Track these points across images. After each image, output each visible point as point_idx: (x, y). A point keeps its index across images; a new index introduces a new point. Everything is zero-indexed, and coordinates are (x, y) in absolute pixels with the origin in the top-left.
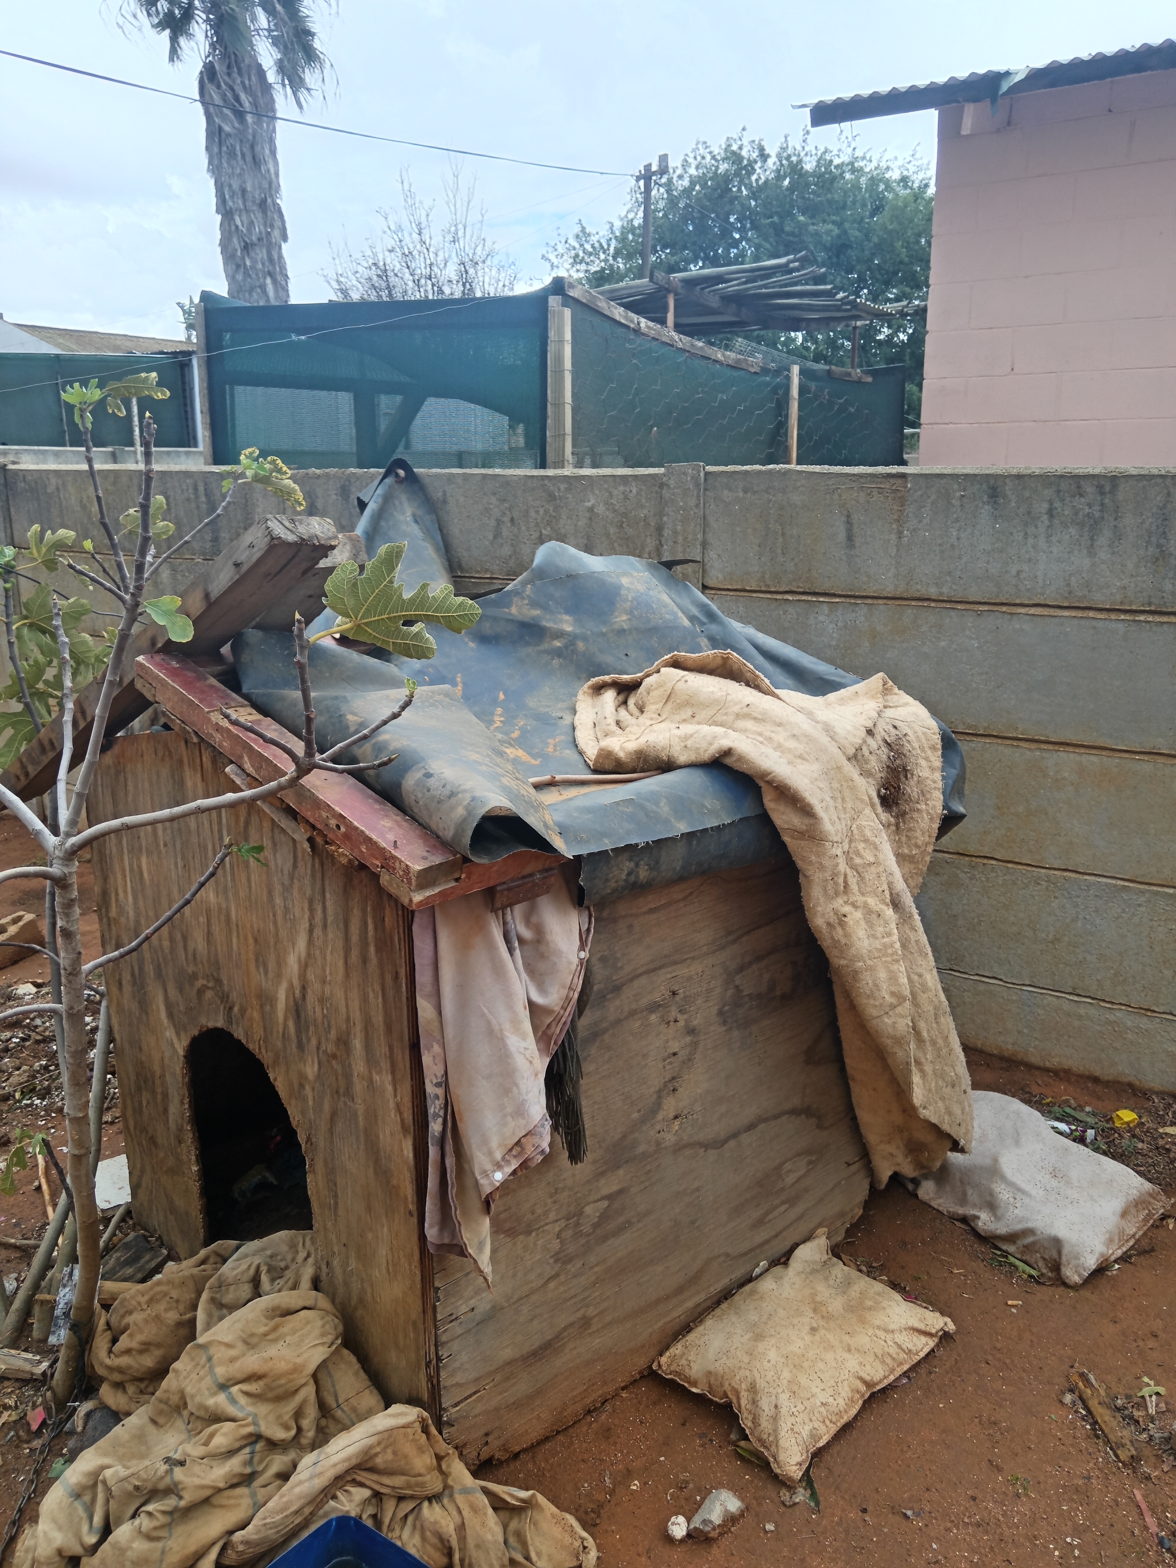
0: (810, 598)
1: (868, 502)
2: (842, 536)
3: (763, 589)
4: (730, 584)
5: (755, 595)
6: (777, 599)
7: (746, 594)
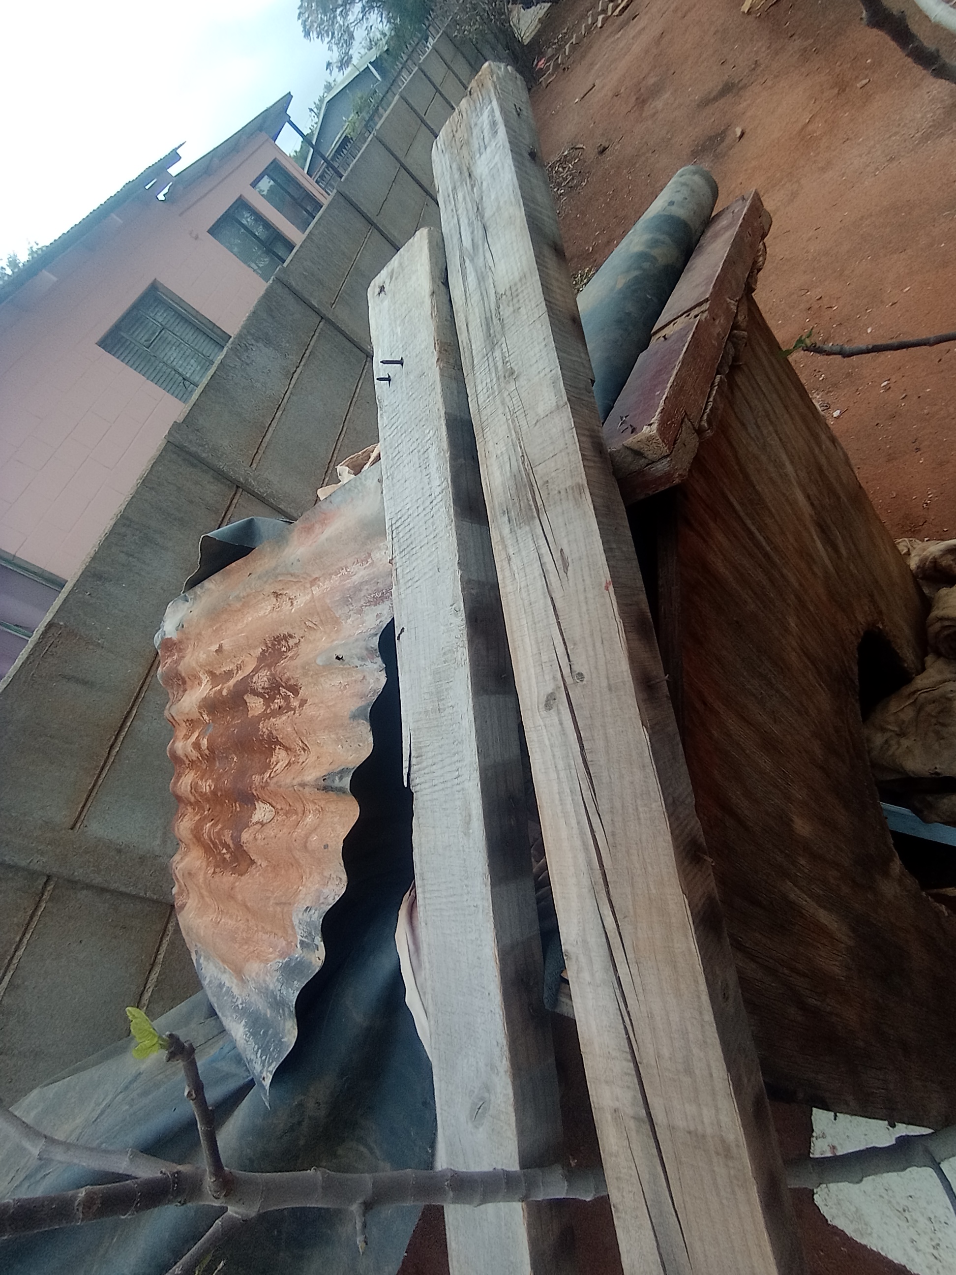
0: (123, 733)
1: (59, 657)
2: (79, 688)
3: (97, 772)
4: (79, 803)
5: (100, 782)
6: (113, 762)
7: (95, 791)
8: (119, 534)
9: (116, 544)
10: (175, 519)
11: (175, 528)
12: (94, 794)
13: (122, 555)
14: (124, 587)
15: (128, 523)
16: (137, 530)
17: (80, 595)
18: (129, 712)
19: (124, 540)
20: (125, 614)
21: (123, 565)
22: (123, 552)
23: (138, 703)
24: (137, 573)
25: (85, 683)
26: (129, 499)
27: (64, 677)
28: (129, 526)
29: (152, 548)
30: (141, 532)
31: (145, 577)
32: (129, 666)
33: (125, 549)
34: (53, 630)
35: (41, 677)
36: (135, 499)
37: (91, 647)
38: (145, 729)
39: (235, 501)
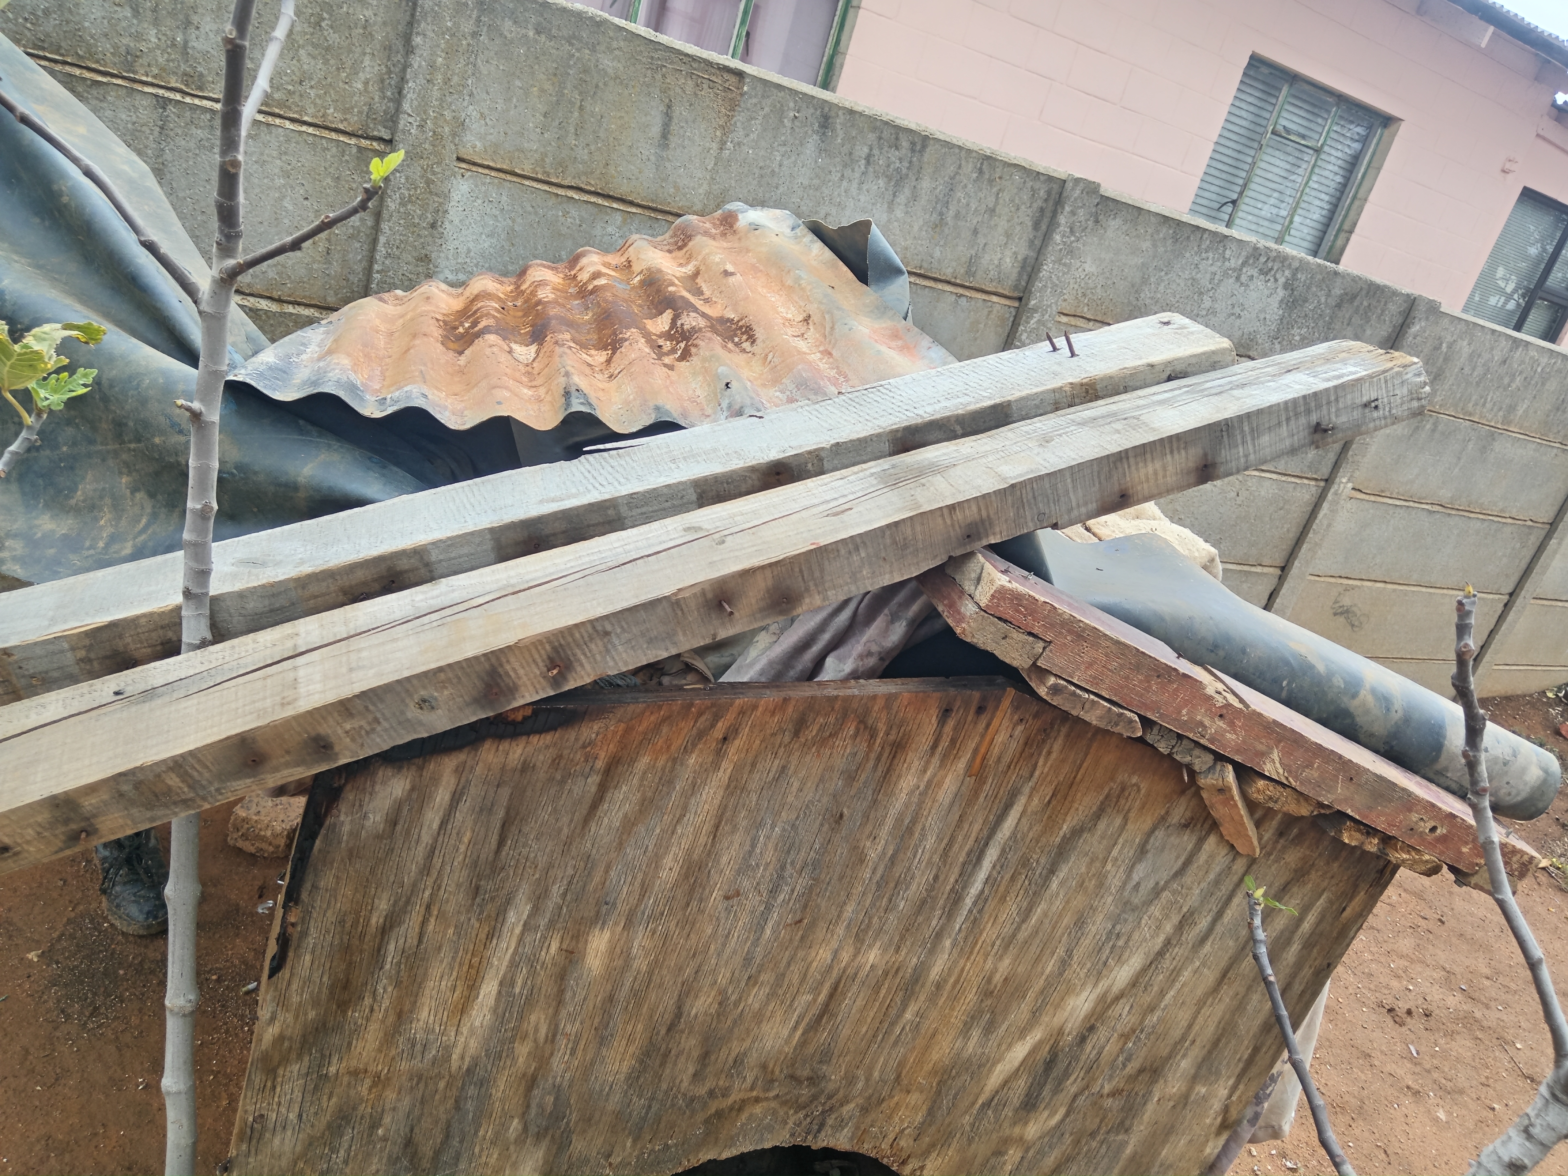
0: (600, 201)
1: (696, 94)
2: (656, 130)
3: (540, 176)
4: (493, 160)
5: (527, 183)
6: (557, 195)
7: (515, 179)
8: (897, 139)
9: (880, 138)
10: (941, 214)
11: (927, 216)
12: (509, 177)
13: (866, 150)
14: (816, 162)
15: (918, 148)
16: (910, 162)
17: (792, 105)
18: (632, 203)
19: (890, 147)
20: (777, 170)
21: (851, 154)
22: (871, 150)
23: (647, 212)
24: (843, 176)
25: (665, 135)
26: (955, 141)
27: (669, 107)
28: (913, 151)
29: (886, 190)
30: (908, 168)
31: (840, 187)
32: (701, 191)
33: (876, 152)
34: (733, 79)
35: (664, 76)
36: (957, 151)
37: (718, 133)
38: (610, 229)
39: (995, 299)
